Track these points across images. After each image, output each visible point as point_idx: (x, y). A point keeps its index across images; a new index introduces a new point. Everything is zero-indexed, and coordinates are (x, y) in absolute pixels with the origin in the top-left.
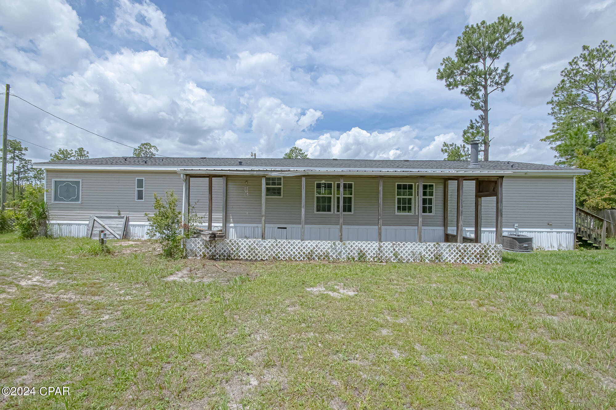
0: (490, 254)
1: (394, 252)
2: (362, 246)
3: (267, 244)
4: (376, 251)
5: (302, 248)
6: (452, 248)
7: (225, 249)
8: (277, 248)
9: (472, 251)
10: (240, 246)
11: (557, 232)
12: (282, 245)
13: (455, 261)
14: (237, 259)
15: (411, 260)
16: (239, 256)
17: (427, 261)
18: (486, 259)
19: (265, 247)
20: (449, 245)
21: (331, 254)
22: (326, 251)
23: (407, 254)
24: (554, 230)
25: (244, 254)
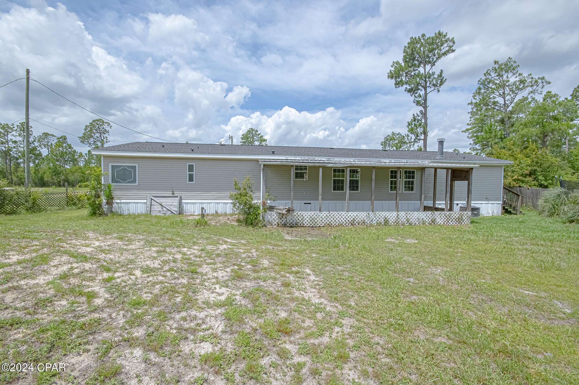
0: (464, 218)
1: (406, 218)
2: (386, 215)
3: (323, 215)
4: (395, 218)
5: (347, 217)
6: (442, 215)
7: (293, 219)
8: (330, 217)
9: (454, 217)
10: (304, 217)
11: (492, 204)
12: (333, 215)
13: (444, 223)
14: (302, 226)
15: (417, 223)
16: (304, 224)
17: (427, 223)
18: (462, 221)
19: (321, 217)
20: (440, 213)
21: (366, 221)
22: (363, 219)
23: (414, 220)
24: (490, 202)
25: (307, 223)
